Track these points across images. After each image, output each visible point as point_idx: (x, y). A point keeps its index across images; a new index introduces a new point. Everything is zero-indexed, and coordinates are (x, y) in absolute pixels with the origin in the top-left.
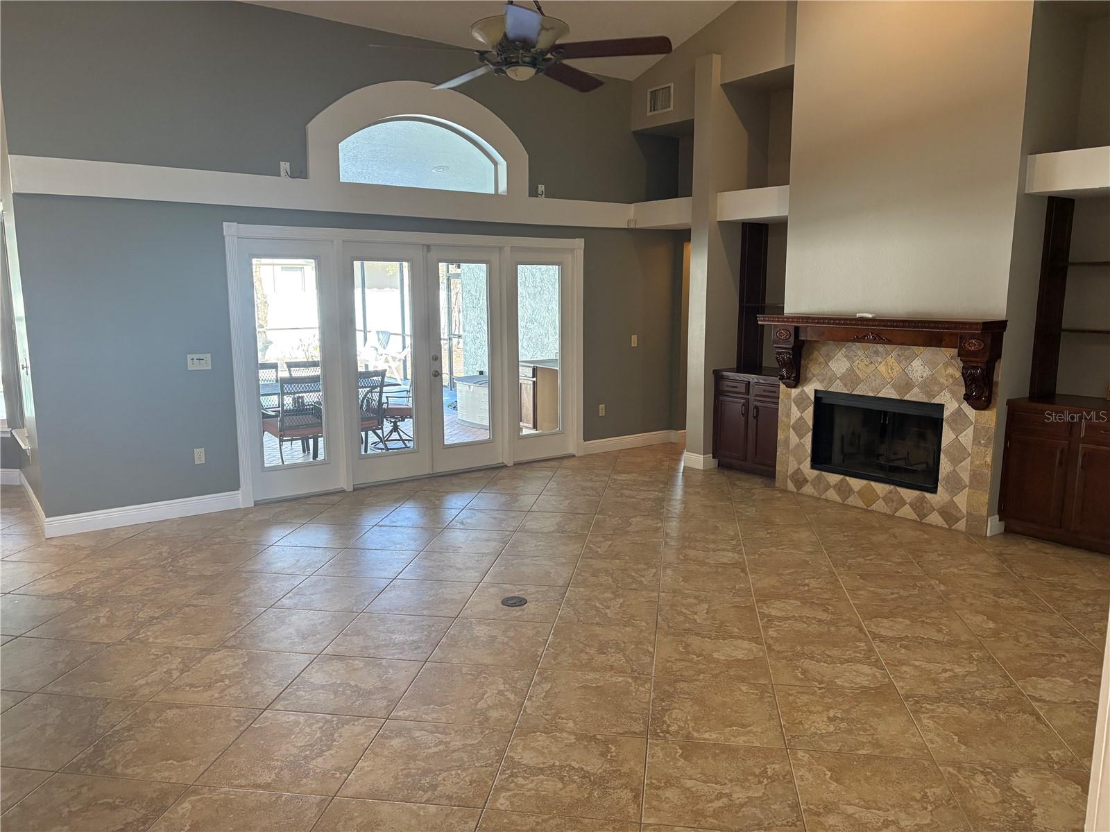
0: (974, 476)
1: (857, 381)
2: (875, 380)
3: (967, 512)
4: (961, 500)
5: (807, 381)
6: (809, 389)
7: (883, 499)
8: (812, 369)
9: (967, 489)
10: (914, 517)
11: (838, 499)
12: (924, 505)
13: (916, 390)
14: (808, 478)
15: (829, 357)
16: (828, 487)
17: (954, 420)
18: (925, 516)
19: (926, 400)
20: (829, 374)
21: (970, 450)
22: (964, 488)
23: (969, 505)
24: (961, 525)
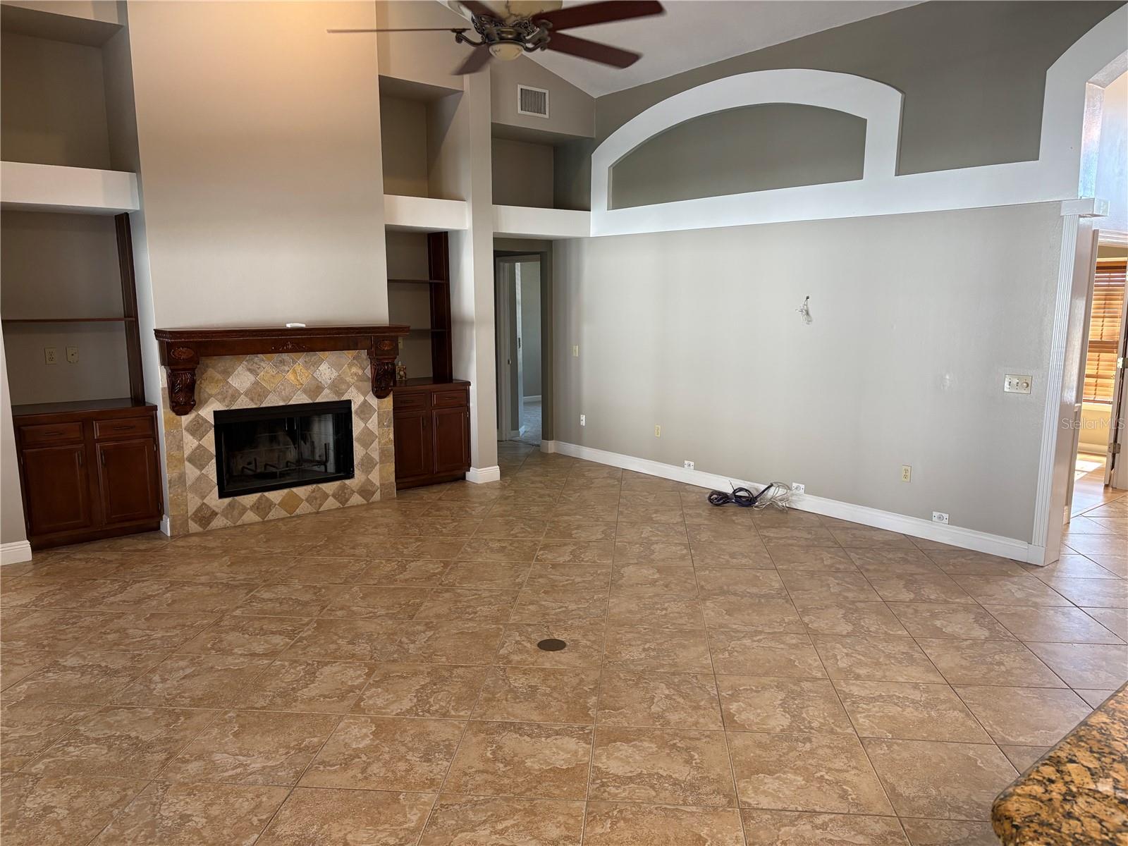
0: (383, 453)
1: (264, 393)
2: (284, 389)
3: (381, 485)
4: (375, 477)
5: (203, 403)
6: (207, 413)
7: (307, 500)
8: (207, 390)
9: (378, 465)
10: (338, 505)
11: (257, 519)
12: (346, 491)
13: (326, 391)
14: (217, 510)
15: (227, 373)
16: (244, 510)
17: (362, 412)
18: (347, 500)
19: (336, 399)
20: (230, 392)
21: (377, 433)
22: (376, 464)
23: (382, 478)
24: (377, 496)
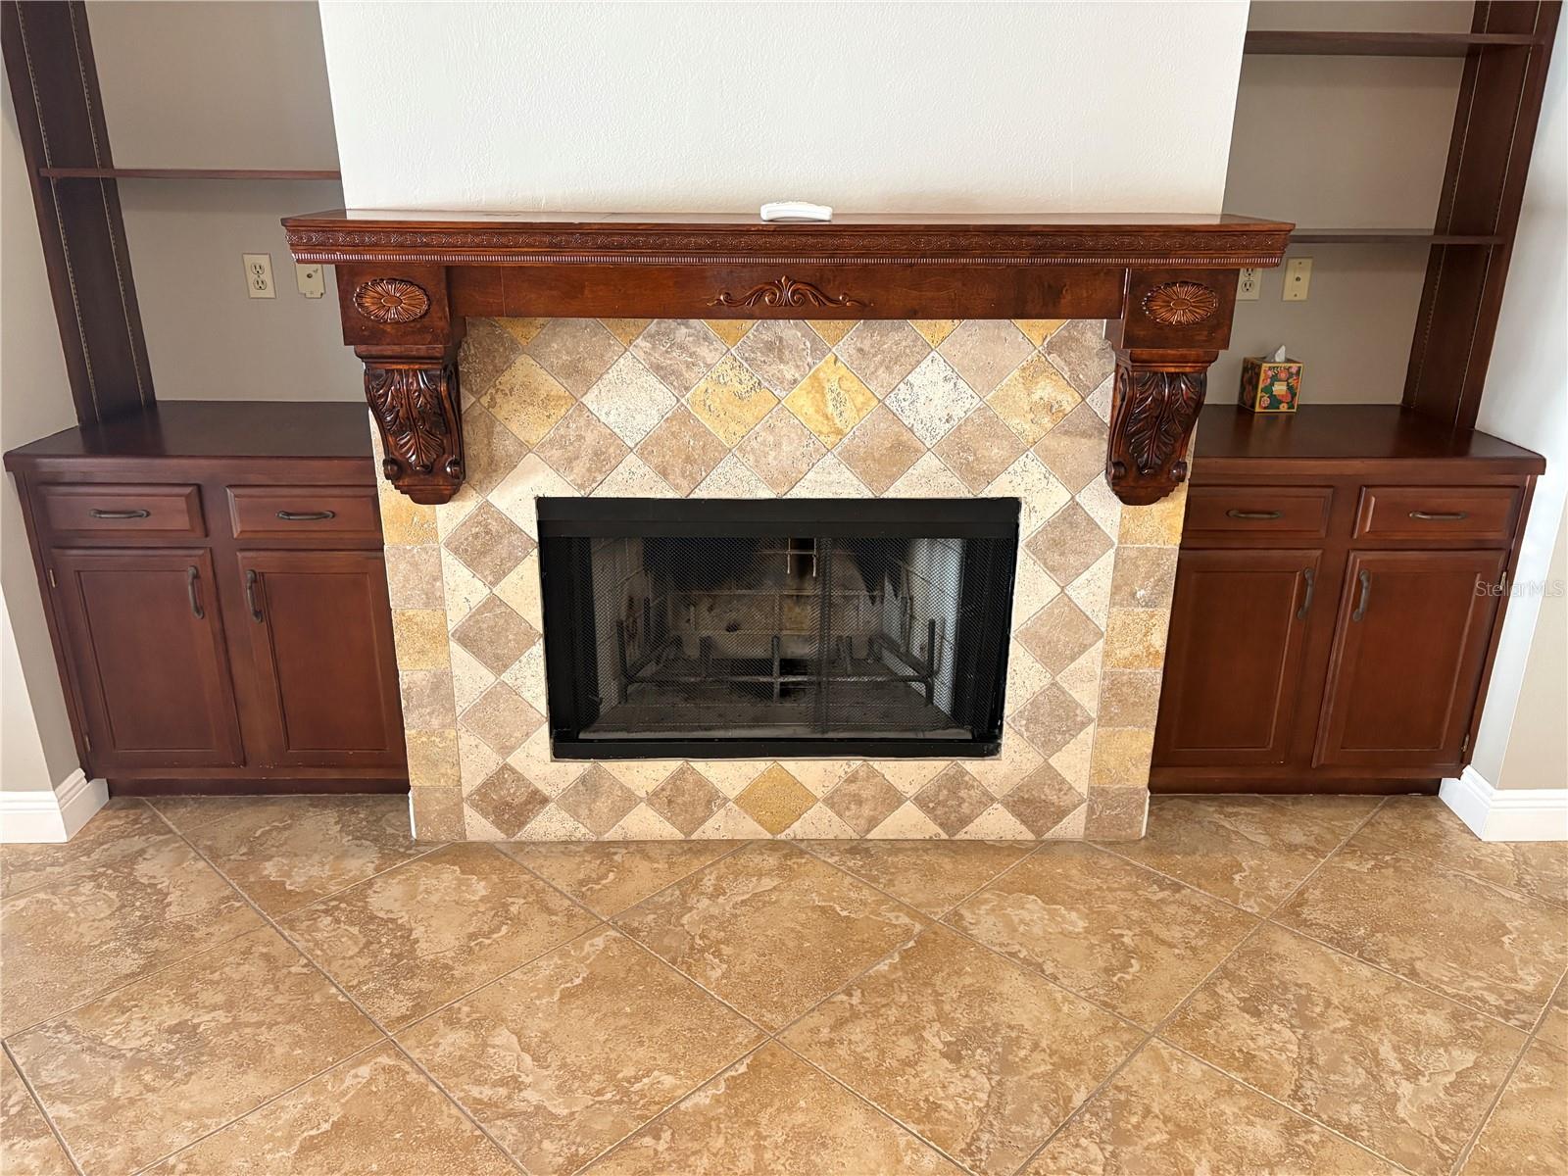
0: (1114, 691)
1: (706, 454)
2: (777, 445)
3: (1092, 790)
4: (1074, 764)
5: (497, 468)
6: (512, 498)
7: (830, 801)
8: (514, 427)
9: (1090, 729)
10: (932, 829)
11: (668, 831)
12: (963, 793)
13: (929, 463)
14: (546, 790)
15: (580, 375)
16: (628, 801)
17: (1057, 544)
18: (965, 821)
19: (962, 492)
20: (590, 438)
21: (1102, 622)
22: (1084, 725)
23: (1098, 770)
24: (1073, 826)
